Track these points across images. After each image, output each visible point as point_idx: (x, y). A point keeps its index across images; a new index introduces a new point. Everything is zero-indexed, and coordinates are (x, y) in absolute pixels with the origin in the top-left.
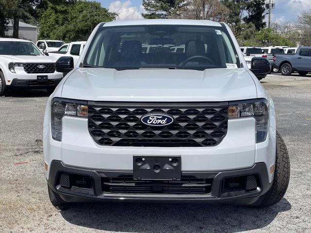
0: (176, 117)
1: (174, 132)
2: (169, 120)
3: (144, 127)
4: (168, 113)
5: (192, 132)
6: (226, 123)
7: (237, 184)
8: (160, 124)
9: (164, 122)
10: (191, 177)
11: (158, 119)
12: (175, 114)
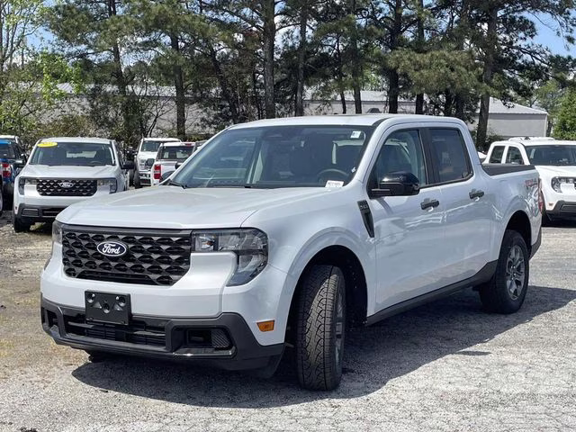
0: (130, 246)
1: (129, 265)
2: (122, 250)
3: (102, 257)
4: (123, 240)
5: (146, 266)
6: (189, 257)
7: (201, 339)
8: (114, 253)
9: (117, 251)
10: (141, 323)
11: (112, 247)
12: (130, 242)
